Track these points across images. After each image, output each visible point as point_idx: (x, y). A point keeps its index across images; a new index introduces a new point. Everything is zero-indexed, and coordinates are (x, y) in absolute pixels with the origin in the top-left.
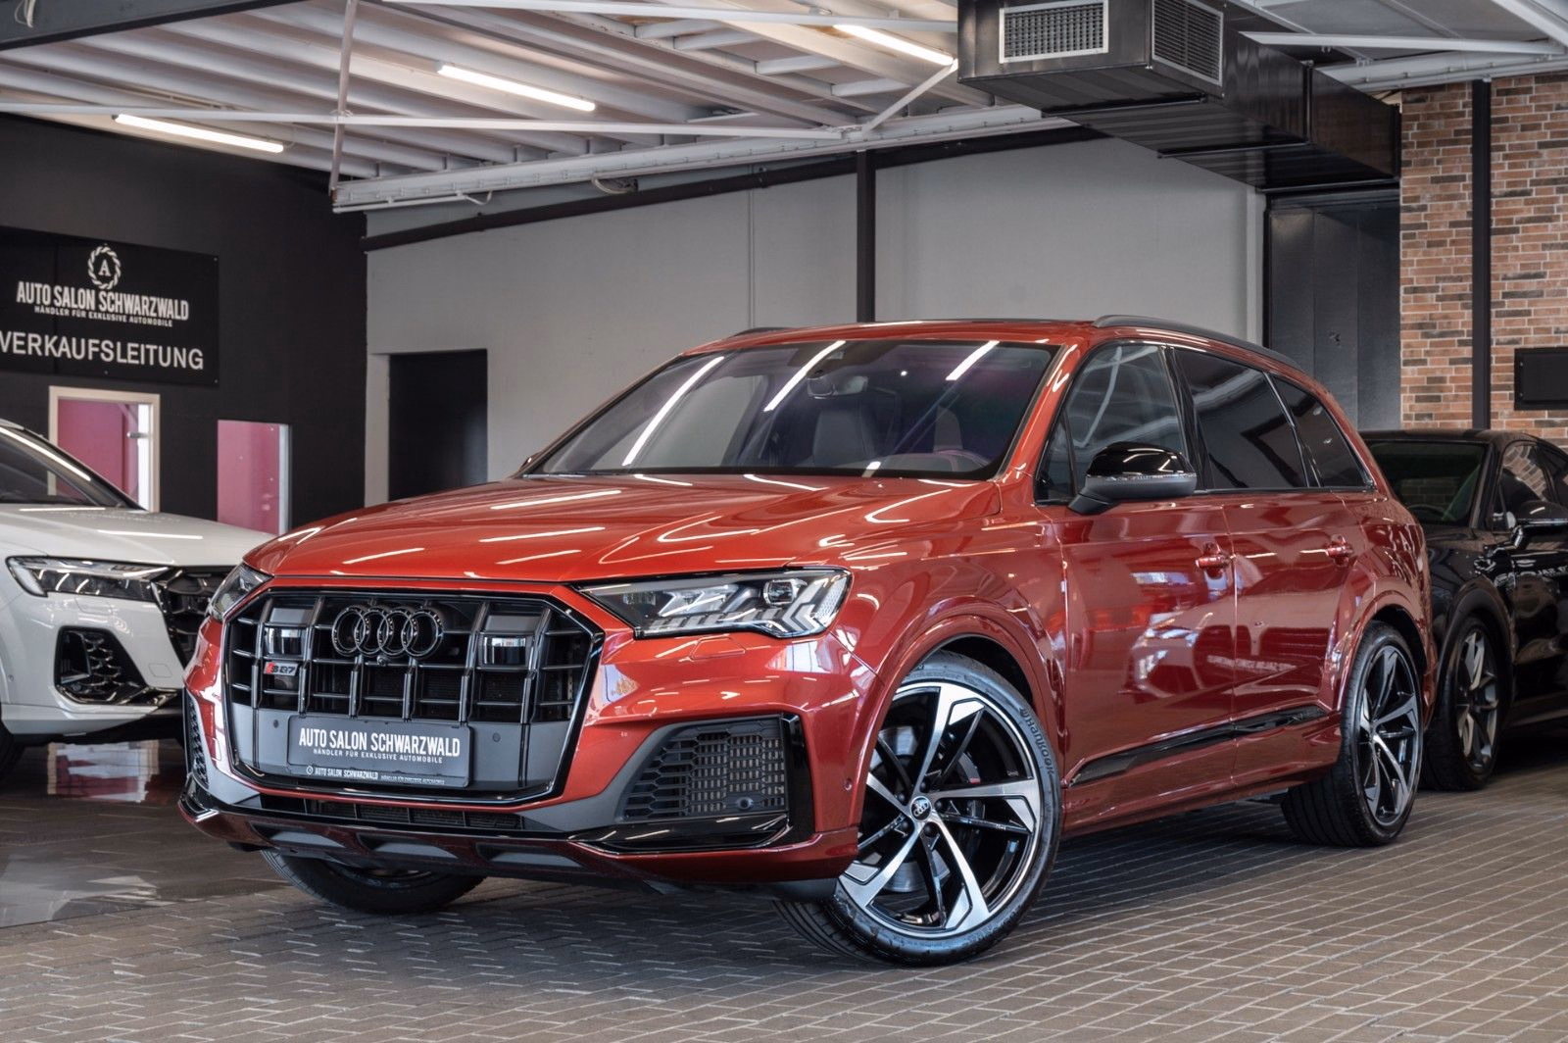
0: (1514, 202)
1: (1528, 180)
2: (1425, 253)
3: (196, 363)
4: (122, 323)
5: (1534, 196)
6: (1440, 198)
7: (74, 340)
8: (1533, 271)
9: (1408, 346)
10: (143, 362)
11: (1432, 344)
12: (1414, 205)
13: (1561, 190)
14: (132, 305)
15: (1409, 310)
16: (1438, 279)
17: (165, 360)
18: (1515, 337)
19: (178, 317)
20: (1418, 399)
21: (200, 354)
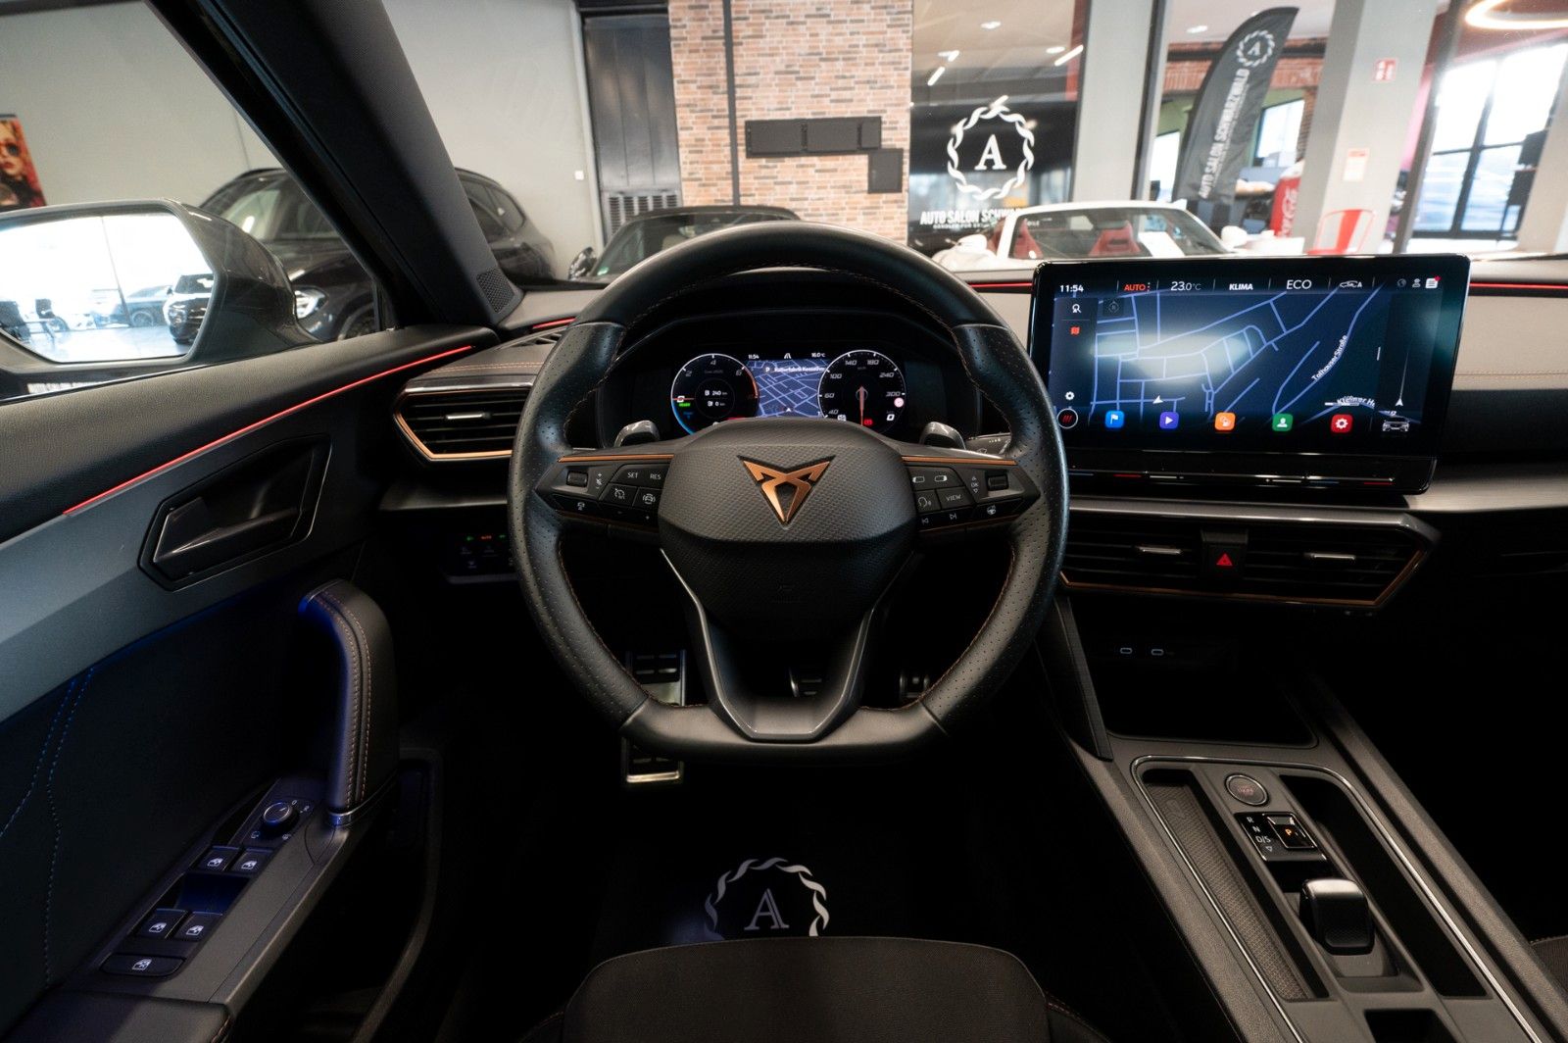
0: (740, 25)
1: (747, 9)
2: (688, 58)
5: (751, 21)
6: (694, 20)
8: (752, 71)
9: (681, 118)
11: (696, 117)
12: (679, 24)
13: (767, 18)
15: (680, 95)
16: (697, 75)
18: (746, 113)
20: (690, 152)
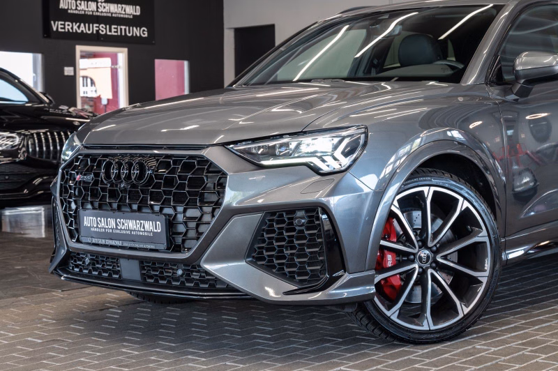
3: (144, 34)
4: (109, 17)
7: (87, 25)
10: (119, 34)
14: (114, 9)
17: (129, 33)
19: (135, 14)
21: (146, 30)
